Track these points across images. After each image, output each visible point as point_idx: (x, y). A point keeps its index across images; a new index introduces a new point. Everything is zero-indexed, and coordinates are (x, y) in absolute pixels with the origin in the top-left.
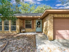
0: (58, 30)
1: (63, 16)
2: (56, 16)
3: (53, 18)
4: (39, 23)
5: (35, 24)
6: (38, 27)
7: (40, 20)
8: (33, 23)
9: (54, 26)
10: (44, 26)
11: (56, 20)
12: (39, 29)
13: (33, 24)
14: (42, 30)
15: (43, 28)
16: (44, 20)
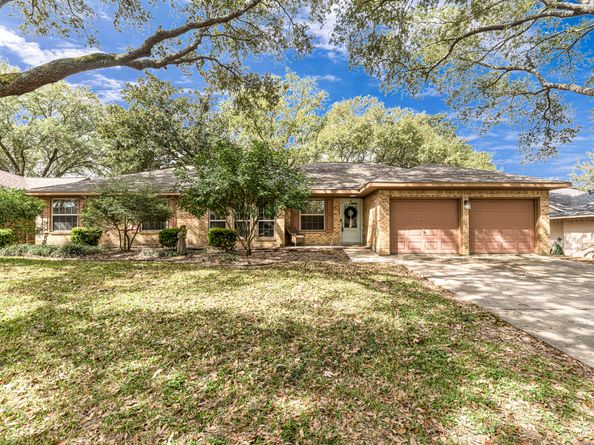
0: (401, 229)
1: (414, 195)
2: (396, 194)
3: (391, 199)
4: (351, 213)
5: (339, 217)
6: (347, 225)
7: (354, 201)
8: (330, 212)
9: (391, 220)
10: (370, 223)
11: (396, 204)
12: (350, 234)
13: (332, 215)
14: (365, 236)
15: (365, 227)
16: (368, 201)
